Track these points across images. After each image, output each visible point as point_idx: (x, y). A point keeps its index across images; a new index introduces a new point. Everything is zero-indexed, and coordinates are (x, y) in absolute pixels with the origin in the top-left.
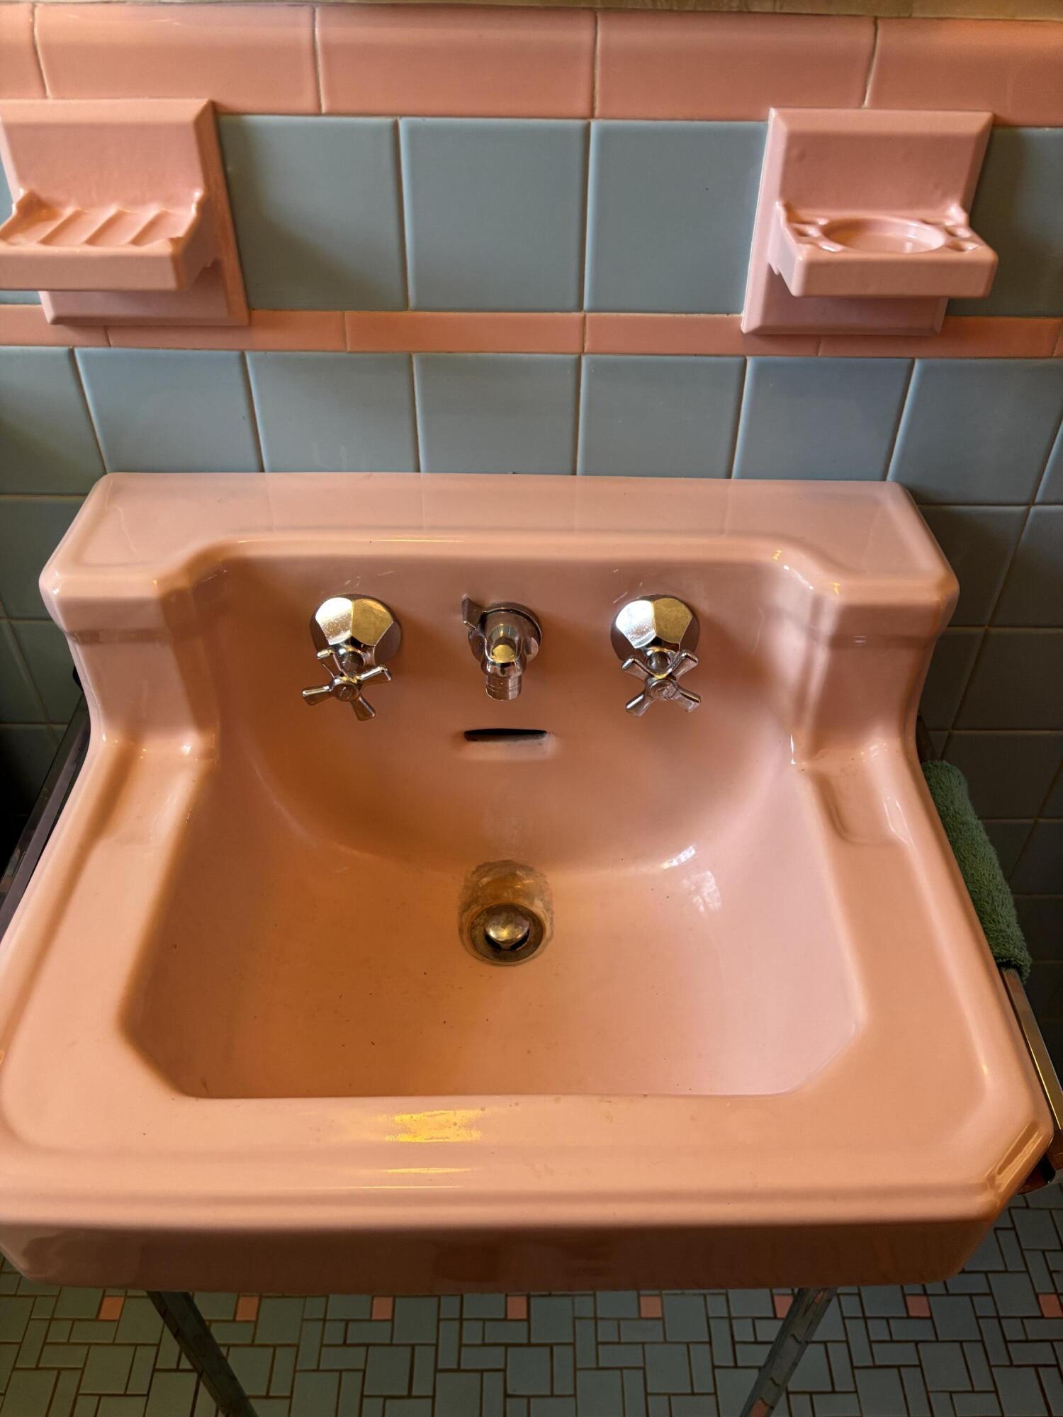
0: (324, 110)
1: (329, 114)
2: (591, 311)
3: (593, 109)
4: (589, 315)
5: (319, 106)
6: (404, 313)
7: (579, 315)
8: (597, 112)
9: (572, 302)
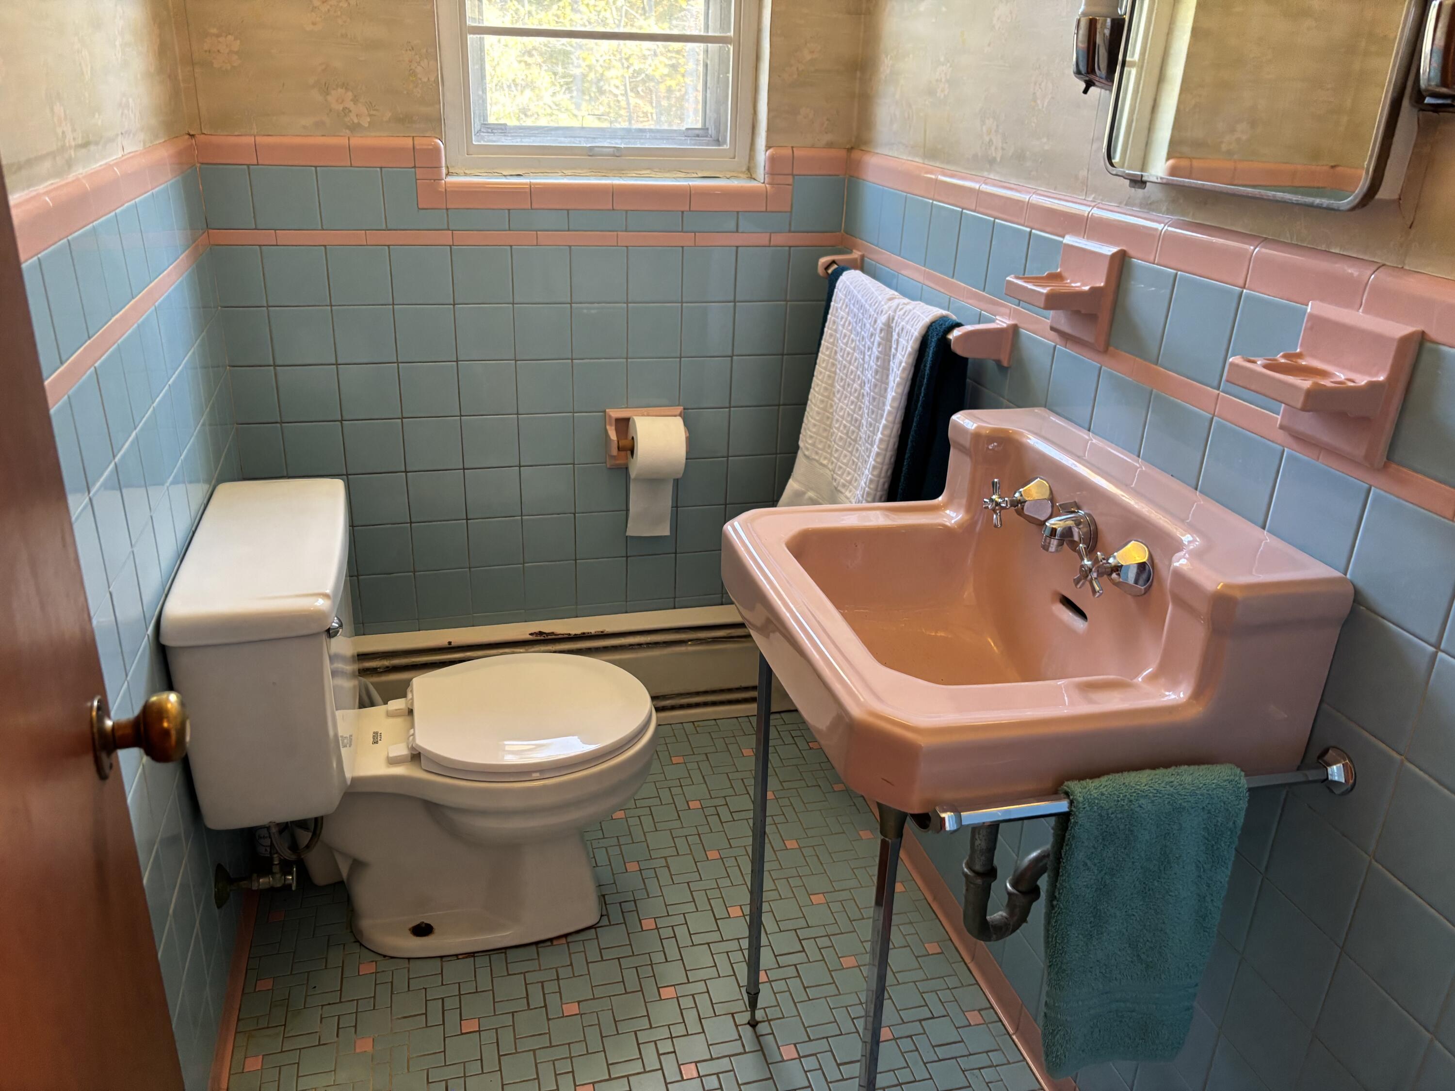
0: (1156, 262)
1: (1157, 264)
2: (1223, 392)
3: (1245, 284)
4: (1221, 393)
5: (1155, 260)
6: (1155, 366)
7: (1217, 392)
8: (1247, 286)
9: (1216, 383)
